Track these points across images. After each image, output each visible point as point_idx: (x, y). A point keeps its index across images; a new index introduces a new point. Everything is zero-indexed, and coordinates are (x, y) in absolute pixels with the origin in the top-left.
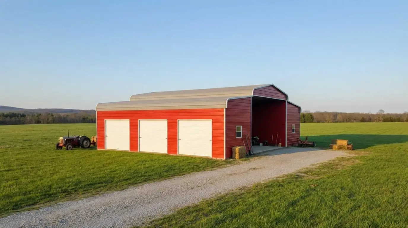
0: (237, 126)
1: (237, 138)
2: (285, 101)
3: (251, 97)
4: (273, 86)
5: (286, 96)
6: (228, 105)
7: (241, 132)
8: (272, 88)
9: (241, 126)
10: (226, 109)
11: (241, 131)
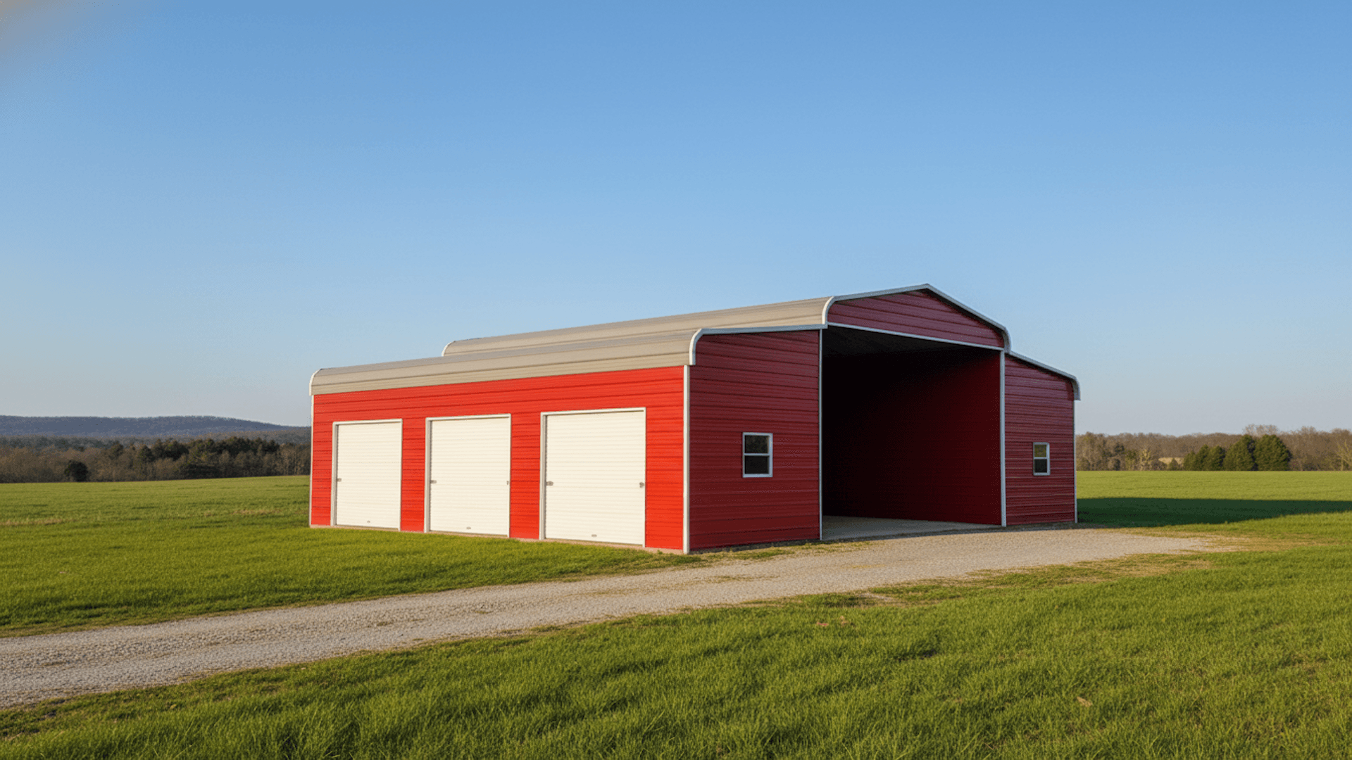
0: (745, 434)
1: (745, 476)
2: (999, 352)
3: (818, 330)
4: (928, 293)
5: (1000, 334)
6: (698, 352)
7: (767, 458)
8: (927, 300)
9: (771, 436)
10: (691, 367)
11: (770, 453)
